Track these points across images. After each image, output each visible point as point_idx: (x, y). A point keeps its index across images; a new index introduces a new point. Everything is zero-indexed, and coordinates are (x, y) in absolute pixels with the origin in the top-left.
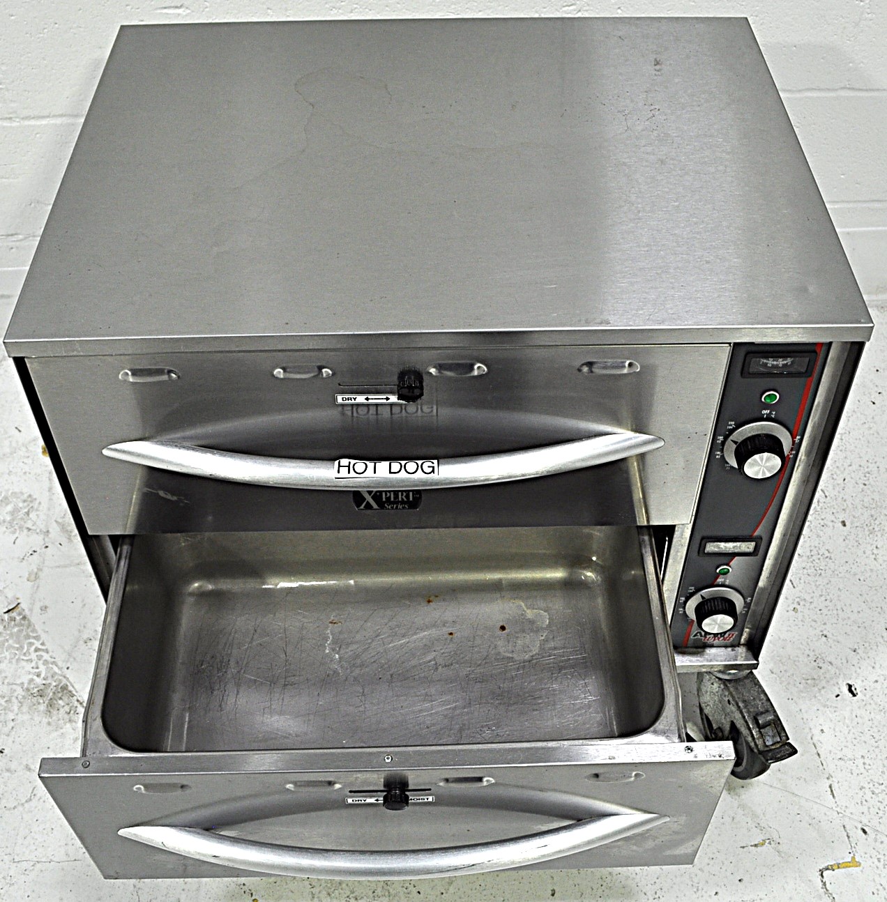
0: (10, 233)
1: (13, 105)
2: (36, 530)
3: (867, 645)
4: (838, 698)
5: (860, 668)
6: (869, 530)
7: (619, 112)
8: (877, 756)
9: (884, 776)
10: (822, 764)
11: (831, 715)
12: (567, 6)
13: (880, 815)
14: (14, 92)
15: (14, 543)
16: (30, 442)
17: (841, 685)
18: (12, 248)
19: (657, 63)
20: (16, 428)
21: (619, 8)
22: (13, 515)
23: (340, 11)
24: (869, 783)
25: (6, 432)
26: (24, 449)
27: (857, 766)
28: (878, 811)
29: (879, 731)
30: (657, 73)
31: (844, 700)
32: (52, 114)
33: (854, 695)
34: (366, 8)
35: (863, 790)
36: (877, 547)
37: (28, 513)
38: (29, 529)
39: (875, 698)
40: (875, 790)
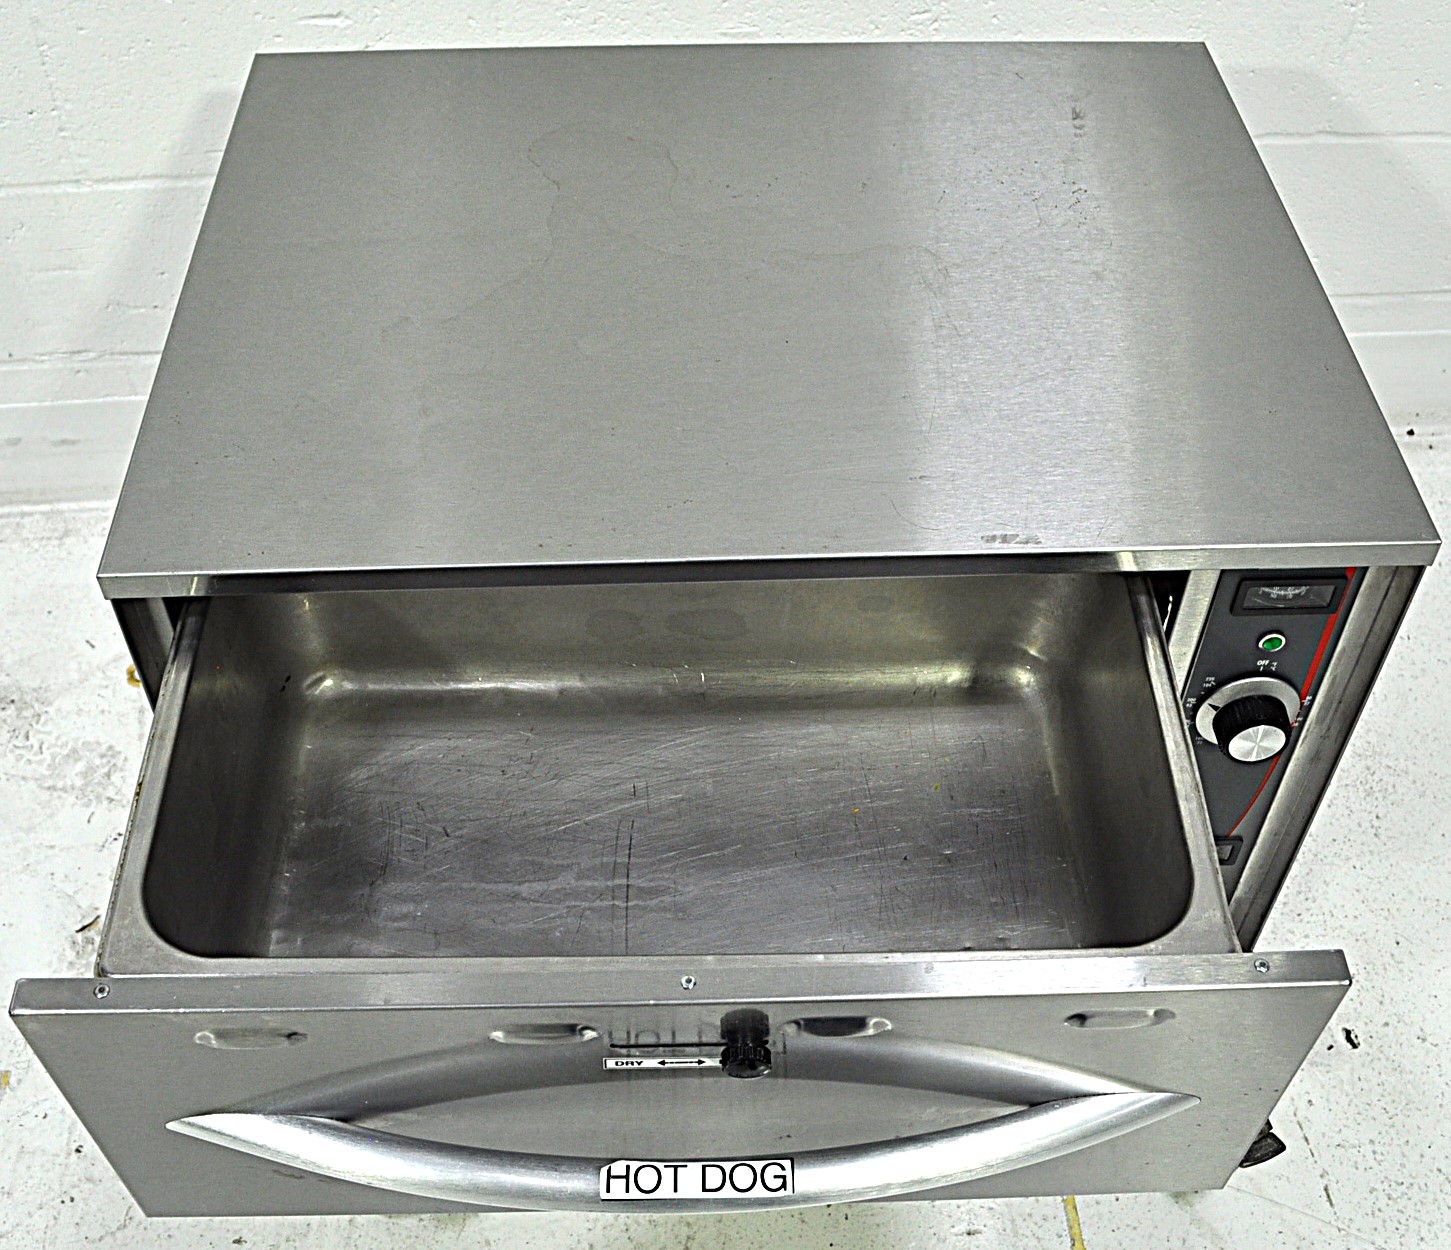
0: (76, 350)
1: (81, 161)
2: (120, 801)
3: (1369, 968)
4: (1332, 1050)
5: (1361, 1004)
6: (1365, 790)
7: (1025, 194)
8: (1392, 1139)
9: (1404, 1170)
10: (1313, 1154)
11: (1320, 1077)
12: (917, 13)
13: (1401, 1231)
14: (84, 142)
15: (89, 821)
16: (108, 664)
17: (1335, 1031)
18: (78, 371)
19: (1076, 116)
20: (88, 642)
21: (995, 16)
22: (85, 778)
23: (578, 21)
24: (1382, 1182)
25: (72, 649)
26: (100, 674)
27: (1364, 1156)
28: (1399, 1226)
29: (1394, 1102)
30: (1078, 131)
31: (1339, 1053)
32: (141, 174)
33: (1355, 1046)
34: (617, 17)
35: (1375, 1193)
36: (1377, 817)
37: (108, 775)
38: (111, 800)
39: (1385, 1049)
40: (1391, 1192)
